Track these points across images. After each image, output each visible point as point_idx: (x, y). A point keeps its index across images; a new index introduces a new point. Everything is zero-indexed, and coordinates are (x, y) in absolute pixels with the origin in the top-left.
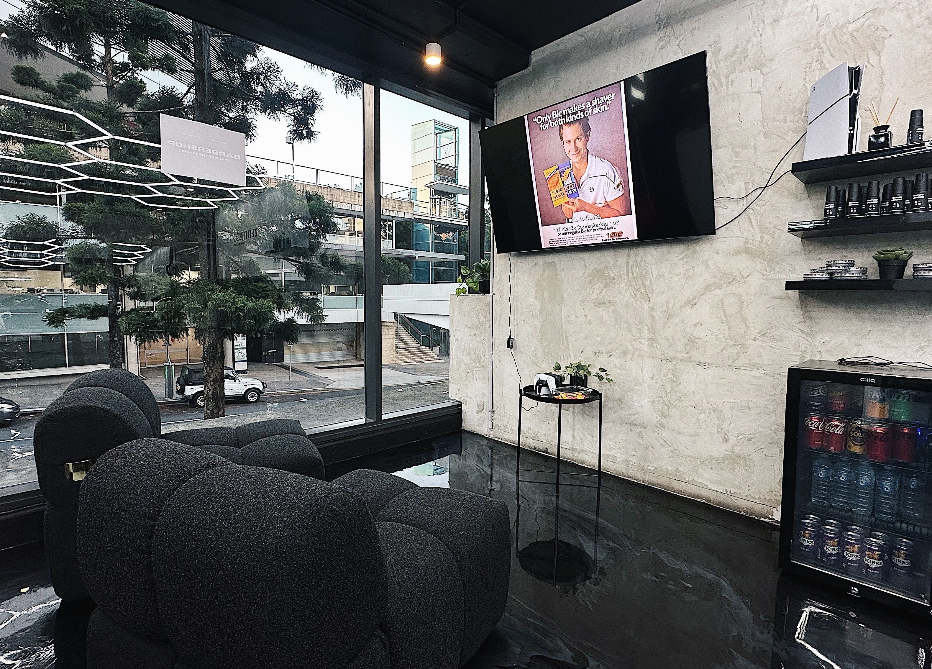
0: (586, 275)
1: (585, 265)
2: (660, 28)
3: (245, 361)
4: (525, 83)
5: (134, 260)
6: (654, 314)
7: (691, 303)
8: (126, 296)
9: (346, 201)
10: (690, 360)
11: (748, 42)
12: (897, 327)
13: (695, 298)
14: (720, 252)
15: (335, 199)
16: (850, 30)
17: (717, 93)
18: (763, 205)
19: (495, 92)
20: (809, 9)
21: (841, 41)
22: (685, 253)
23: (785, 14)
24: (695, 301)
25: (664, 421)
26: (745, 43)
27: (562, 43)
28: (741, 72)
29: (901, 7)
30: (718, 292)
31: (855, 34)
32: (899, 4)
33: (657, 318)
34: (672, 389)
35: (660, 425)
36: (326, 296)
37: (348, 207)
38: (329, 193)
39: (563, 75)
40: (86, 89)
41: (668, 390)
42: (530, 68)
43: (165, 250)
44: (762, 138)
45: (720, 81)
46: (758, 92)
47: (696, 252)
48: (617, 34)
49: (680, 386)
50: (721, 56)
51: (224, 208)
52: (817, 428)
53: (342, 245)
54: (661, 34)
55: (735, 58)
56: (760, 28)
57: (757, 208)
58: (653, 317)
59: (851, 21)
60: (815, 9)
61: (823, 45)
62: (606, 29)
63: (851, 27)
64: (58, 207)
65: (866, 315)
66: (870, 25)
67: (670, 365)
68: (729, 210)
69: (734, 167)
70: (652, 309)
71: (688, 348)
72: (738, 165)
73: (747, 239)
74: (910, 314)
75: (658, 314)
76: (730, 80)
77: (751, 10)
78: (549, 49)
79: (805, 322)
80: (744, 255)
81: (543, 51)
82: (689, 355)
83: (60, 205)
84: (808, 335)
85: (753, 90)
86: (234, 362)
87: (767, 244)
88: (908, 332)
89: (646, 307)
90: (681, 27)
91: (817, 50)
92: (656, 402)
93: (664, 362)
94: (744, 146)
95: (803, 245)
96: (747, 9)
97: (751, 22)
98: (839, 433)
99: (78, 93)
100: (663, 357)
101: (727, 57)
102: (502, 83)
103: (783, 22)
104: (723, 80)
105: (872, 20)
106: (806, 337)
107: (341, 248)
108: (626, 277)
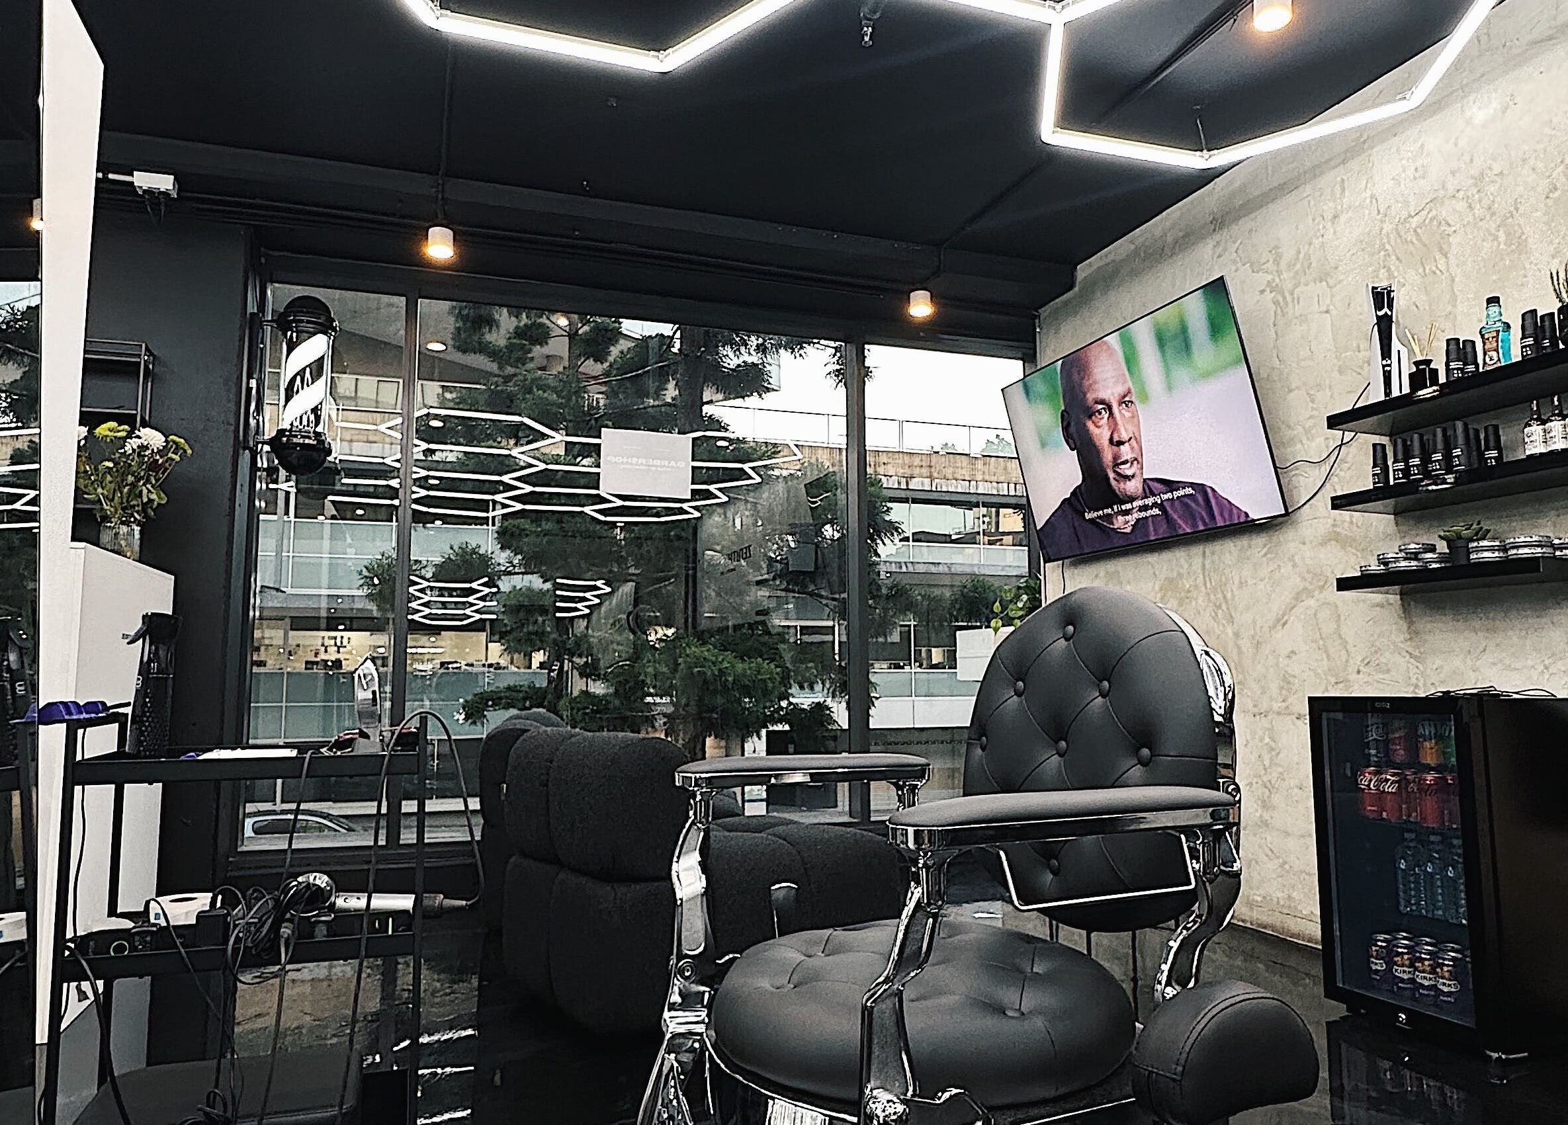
0: (1157, 588)
1: (1154, 573)
2: (1214, 230)
3: (761, 800)
4: (1072, 309)
5: (586, 607)
6: (1240, 642)
7: (1281, 622)
8: (575, 671)
9: (957, 476)
10: (1288, 712)
11: (1310, 244)
12: (1514, 637)
13: (1284, 615)
14: (1307, 540)
15: (935, 475)
16: (1414, 226)
17: (1283, 315)
18: (1349, 469)
19: (1037, 324)
20: (1368, 201)
21: (1406, 240)
22: (1268, 547)
23: (1345, 206)
24: (1286, 618)
25: (1266, 816)
26: (1307, 247)
27: (1110, 253)
28: (1306, 285)
29: (1461, 194)
30: (1311, 602)
31: (1419, 231)
32: (1458, 191)
33: (1244, 650)
34: (1271, 759)
35: (1262, 821)
36: (919, 670)
37: (961, 487)
38: (924, 464)
39: (1112, 296)
40: (541, 344)
41: (1267, 763)
42: (1076, 289)
43: (629, 587)
44: (1336, 374)
45: (1284, 298)
46: (1327, 312)
47: (1279, 543)
48: (1170, 239)
49: (1281, 755)
50: (1283, 266)
51: (711, 514)
52: (1368, 786)
53: (949, 566)
54: (1217, 237)
55: (1298, 266)
56: (1321, 227)
57: (1342, 474)
58: (1239, 647)
59: (1413, 214)
60: (1374, 201)
61: (1388, 247)
62: (1158, 232)
63: (1415, 221)
64: (490, 527)
65: (1477, 624)
66: (1432, 220)
67: (1265, 722)
68: (1311, 479)
69: (1311, 417)
70: (1237, 635)
71: (1284, 692)
72: (1315, 413)
73: (1335, 520)
74: (1527, 617)
75: (1245, 644)
76: (1296, 296)
77: (1309, 202)
78: (1096, 261)
79: (1411, 639)
80: (1333, 543)
81: (1090, 265)
82: (1287, 704)
83: (493, 525)
84: (1416, 658)
85: (1321, 309)
86: (743, 801)
87: (1358, 526)
88: (1528, 642)
89: (1229, 631)
90: (1236, 228)
91: (1382, 253)
92: (1254, 785)
93: (1258, 717)
94: (1319, 387)
95: (1397, 524)
96: (1305, 202)
97: (1310, 218)
98: (1390, 790)
99: (530, 351)
100: (1256, 710)
101: (1290, 266)
102: (1045, 311)
103: (1343, 218)
104: (1289, 299)
105: (1434, 213)
106: (1415, 663)
107: (946, 570)
108: (1203, 588)
